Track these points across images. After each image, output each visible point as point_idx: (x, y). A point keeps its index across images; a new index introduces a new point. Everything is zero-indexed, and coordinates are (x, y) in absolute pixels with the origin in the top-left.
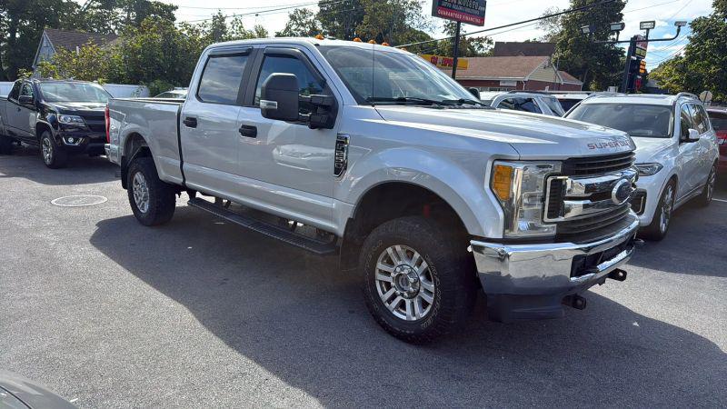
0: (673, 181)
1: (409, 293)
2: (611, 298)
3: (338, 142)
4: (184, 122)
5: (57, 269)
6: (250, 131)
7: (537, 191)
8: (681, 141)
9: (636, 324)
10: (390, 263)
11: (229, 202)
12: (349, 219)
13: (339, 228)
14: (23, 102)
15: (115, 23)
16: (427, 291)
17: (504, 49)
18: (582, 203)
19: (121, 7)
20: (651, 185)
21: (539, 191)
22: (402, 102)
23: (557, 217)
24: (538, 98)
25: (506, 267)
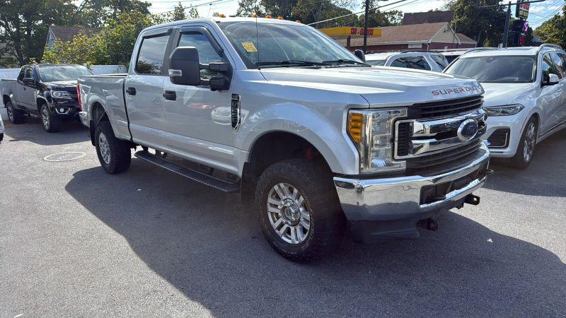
0: (535, 118)
1: (292, 222)
2: (473, 219)
3: (233, 101)
4: (127, 91)
5: (35, 210)
6: (171, 96)
7: (387, 134)
8: (542, 85)
9: (490, 240)
10: (278, 198)
11: (165, 154)
12: (245, 163)
13: (238, 170)
14: (27, 83)
15: (105, 18)
16: (305, 220)
17: (411, 19)
18: (428, 141)
19: (107, 6)
20: (514, 123)
21: (389, 134)
22: (286, 64)
23: (407, 154)
24: (427, 57)
25: (362, 198)
